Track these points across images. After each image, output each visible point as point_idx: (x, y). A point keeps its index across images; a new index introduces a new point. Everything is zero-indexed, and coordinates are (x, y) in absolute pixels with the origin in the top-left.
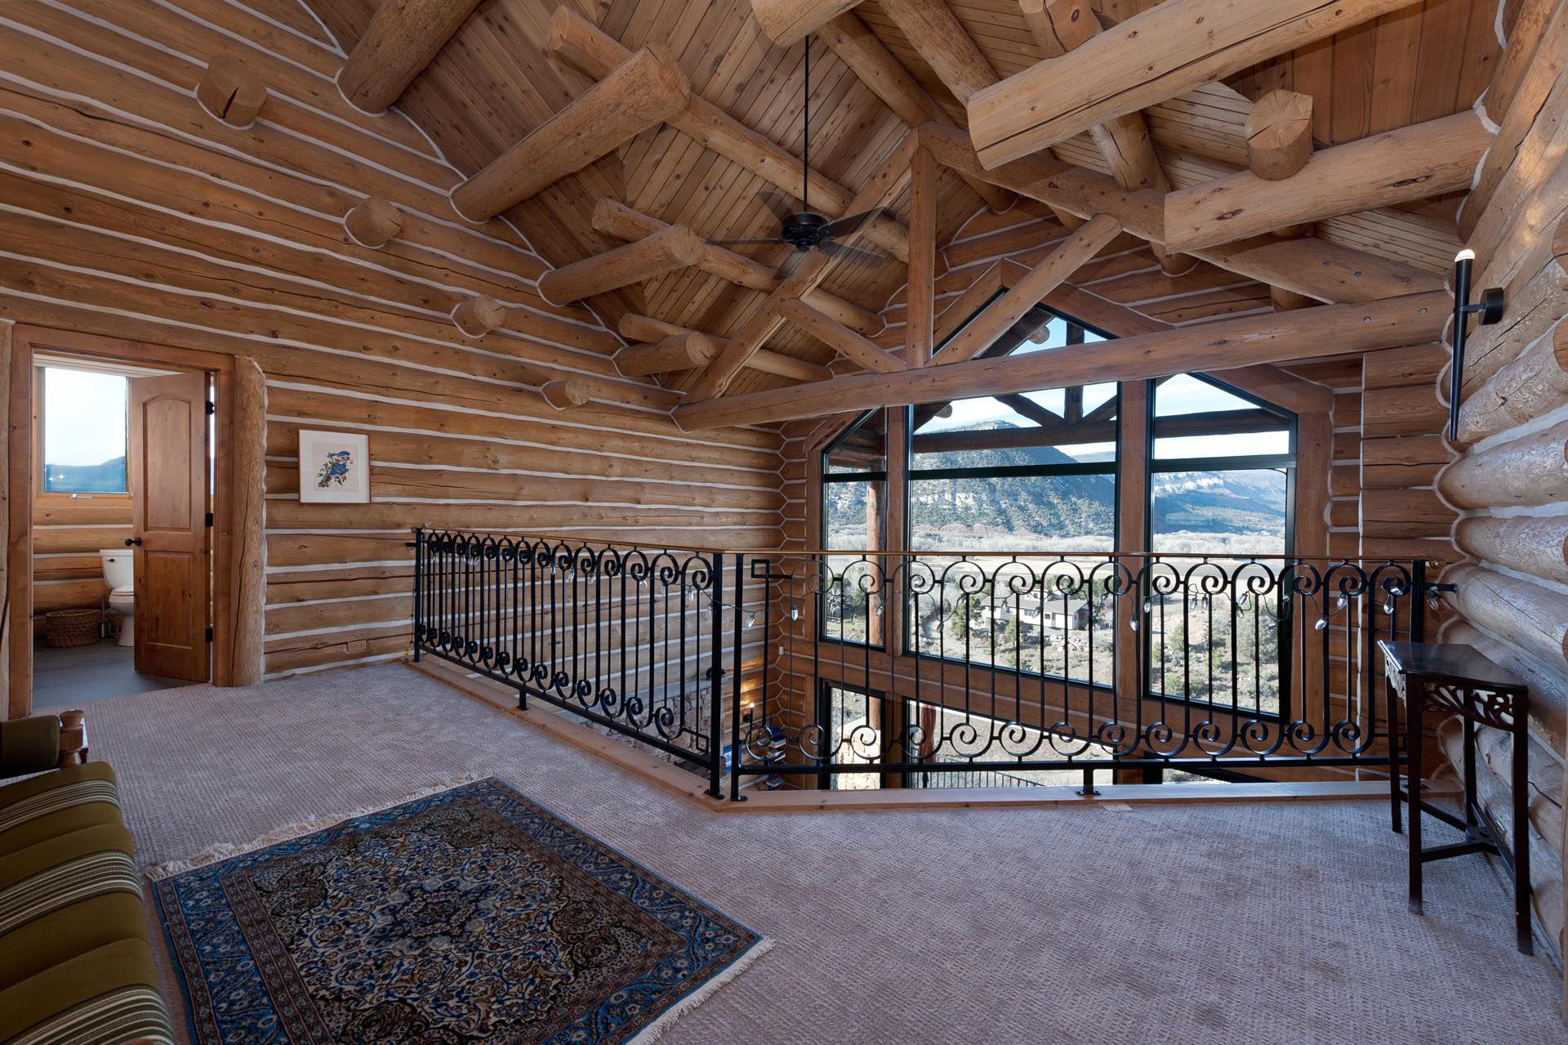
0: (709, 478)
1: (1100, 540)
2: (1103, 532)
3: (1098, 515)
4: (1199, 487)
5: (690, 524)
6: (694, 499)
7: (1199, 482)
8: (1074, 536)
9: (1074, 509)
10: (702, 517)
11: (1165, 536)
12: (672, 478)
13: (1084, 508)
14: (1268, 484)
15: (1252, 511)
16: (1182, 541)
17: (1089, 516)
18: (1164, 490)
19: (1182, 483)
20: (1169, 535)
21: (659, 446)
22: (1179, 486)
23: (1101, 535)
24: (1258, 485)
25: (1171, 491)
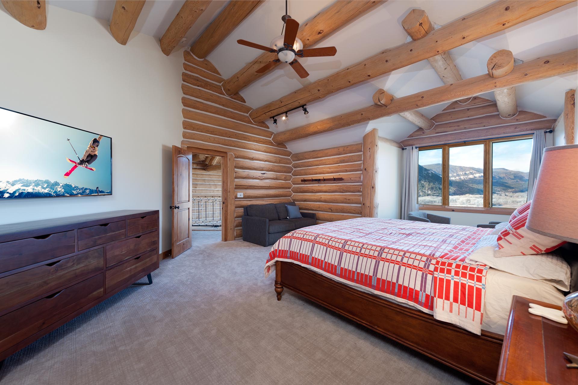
0: (216, 182)
1: (434, 198)
2: (434, 195)
3: (432, 188)
4: (475, 177)
5: (210, 193)
6: (211, 187)
7: (475, 175)
8: (423, 196)
9: (423, 186)
10: (214, 191)
11: (460, 196)
12: (205, 182)
13: (427, 186)
14: (504, 175)
15: (497, 186)
16: (467, 198)
17: (429, 189)
18: (460, 179)
19: (468, 176)
20: (462, 196)
21: (202, 175)
22: (466, 177)
23: (434, 196)
24: (500, 176)
25: (463, 178)
